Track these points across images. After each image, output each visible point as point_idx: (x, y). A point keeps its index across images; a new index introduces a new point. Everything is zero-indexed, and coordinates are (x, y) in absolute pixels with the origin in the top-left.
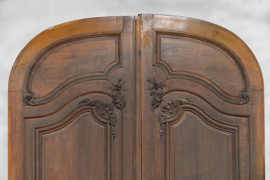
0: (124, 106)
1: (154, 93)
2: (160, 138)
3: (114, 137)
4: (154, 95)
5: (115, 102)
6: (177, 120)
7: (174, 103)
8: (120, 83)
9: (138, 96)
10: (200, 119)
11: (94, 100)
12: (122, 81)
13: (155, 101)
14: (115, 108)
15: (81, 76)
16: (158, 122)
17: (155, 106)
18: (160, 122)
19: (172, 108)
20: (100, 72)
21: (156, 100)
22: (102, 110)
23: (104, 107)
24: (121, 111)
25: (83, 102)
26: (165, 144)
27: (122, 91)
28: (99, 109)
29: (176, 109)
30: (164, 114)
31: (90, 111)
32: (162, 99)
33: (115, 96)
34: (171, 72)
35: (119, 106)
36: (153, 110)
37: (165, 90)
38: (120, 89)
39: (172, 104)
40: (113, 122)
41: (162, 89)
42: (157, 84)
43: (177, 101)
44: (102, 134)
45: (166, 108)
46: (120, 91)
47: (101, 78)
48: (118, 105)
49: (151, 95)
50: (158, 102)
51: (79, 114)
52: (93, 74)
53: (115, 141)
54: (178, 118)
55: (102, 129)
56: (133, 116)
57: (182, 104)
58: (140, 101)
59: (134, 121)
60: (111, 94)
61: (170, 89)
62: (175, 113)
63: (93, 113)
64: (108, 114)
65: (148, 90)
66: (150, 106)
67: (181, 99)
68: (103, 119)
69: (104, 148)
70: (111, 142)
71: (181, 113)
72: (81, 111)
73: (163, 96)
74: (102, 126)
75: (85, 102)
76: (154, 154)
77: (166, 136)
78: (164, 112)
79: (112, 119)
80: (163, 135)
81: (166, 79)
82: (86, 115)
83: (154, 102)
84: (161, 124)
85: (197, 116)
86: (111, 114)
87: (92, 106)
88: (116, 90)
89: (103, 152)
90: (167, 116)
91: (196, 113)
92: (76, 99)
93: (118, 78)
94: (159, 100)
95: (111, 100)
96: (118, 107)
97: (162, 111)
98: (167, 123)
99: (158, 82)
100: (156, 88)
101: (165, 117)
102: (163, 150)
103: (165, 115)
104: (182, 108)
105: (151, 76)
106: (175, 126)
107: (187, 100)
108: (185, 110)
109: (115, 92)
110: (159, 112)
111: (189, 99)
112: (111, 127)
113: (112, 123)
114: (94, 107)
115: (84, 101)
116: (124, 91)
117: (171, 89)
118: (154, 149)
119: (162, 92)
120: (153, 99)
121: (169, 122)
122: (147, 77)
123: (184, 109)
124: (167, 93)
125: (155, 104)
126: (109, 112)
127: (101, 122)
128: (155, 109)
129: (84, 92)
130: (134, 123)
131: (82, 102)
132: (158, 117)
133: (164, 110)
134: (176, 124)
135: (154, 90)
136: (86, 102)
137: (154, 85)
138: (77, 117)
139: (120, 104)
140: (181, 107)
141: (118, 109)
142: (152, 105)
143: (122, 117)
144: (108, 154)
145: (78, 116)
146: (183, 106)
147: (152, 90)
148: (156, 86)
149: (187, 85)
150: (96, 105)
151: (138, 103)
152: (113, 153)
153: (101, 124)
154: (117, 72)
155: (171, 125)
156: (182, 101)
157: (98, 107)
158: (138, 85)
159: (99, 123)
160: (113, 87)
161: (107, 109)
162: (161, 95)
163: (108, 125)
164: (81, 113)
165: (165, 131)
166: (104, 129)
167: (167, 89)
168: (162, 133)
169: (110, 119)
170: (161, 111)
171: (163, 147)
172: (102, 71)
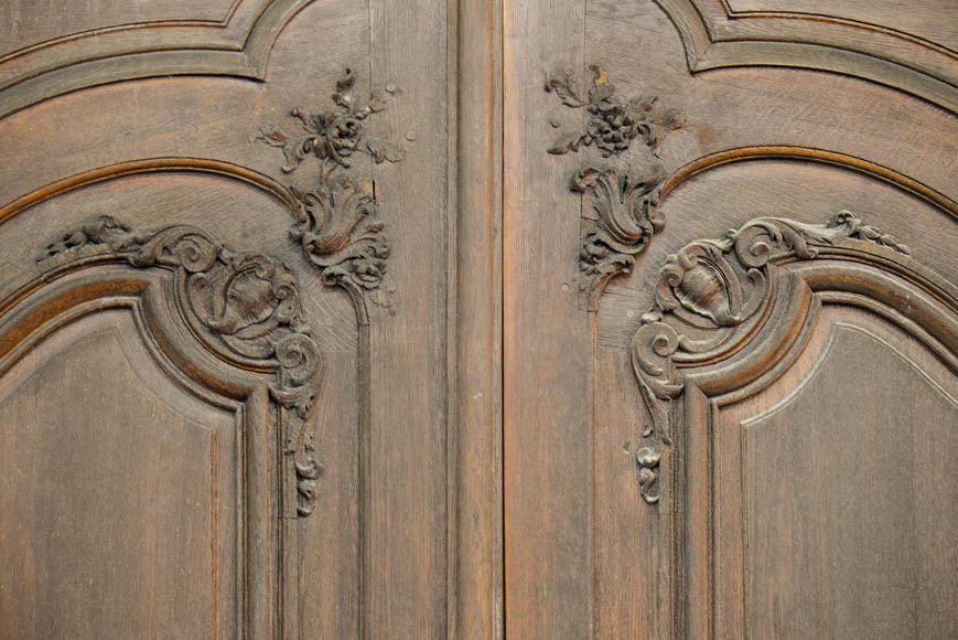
0: (379, 266)
1: (592, 171)
2: (642, 507)
3: (302, 494)
4: (599, 190)
5: (310, 236)
6: (767, 377)
7: (741, 248)
8: (347, 98)
9: (476, 194)
10: (938, 364)
11: (161, 224)
12: (357, 84)
13: (604, 237)
14: (310, 284)
15: (66, 53)
16: (628, 384)
17: (605, 267)
18: (641, 389)
19: (724, 287)
20: (204, 23)
21: (609, 228)
22: (219, 302)
23: (227, 272)
24: (356, 305)
25: (79, 236)
26: (680, 545)
27: (359, 163)
28: (193, 291)
29: (755, 294)
30: (670, 331)
31: (128, 307)
32: (658, 221)
33: (307, 199)
34: (720, 22)
35: (338, 270)
36: (588, 298)
37: (678, 150)
38: (346, 142)
39: (731, 257)
40: (294, 384)
41: (652, 143)
42: (616, 111)
43: (768, 232)
44: (214, 472)
45: (683, 288)
46: (346, 161)
47: (207, 67)
48: (332, 264)
49: (575, 189)
50: (626, 239)
51: (48, 325)
52: (147, 38)
53: (312, 521)
54: (772, 359)
55: (215, 438)
56: (444, 345)
57: (804, 258)
58: (492, 229)
59: (452, 380)
60: (280, 181)
61: (713, 147)
62: (751, 324)
63: (150, 322)
64: (258, 330)
65: (555, 152)
66: (566, 271)
67: (793, 217)
68: (224, 366)
69: (227, 572)
70: (280, 534)
71: (796, 322)
72: (64, 309)
73: (665, 195)
74: (215, 416)
75: (91, 238)
76: (596, 619)
77: (686, 492)
78: (669, 312)
79: (288, 362)
80: (664, 486)
81: (684, 70)
82: (100, 337)
83: (598, 243)
84: (648, 405)
85: (913, 344)
86: (281, 325)
87: (142, 266)
88: (316, 150)
89: (225, 605)
90: (689, 344)
91: (905, 321)
92: (30, 220)
93: (334, 65)
94: (633, 227)
95: (279, 222)
96: (331, 276)
97: (655, 308)
98: (694, 393)
99: (625, 96)
100: (614, 140)
101: (681, 348)
102: (664, 594)
103: (680, 338)
104: (803, 284)
105: (574, 50)
106: (750, 416)
107: (840, 230)
108: (825, 303)
109: (312, 164)
110: (630, 314)
111: (858, 221)
112: (279, 426)
113: (287, 392)
114: (154, 277)
115: (84, 231)
116: (377, 158)
117: (721, 145)
118: (596, 582)
119: (655, 169)
120: (592, 215)
121: (710, 391)
122: (543, 57)
123: (814, 290)
124: (688, 177)
125: (604, 255)
126: (267, 312)
127: (205, 382)
128: (603, 292)
129: (87, 165)
130: (453, 391)
131: (69, 242)
132: (622, 354)
133: (668, 299)
134: (761, 401)
135: (593, 154)
136: (96, 243)
137: (598, 120)
138: (35, 345)
139: (344, 254)
140: (793, 279)
141: (335, 295)
142: (583, 258)
143: (362, 353)
144: (257, 616)
145: (42, 340)
146: (808, 267)
147: (580, 154)
148: (611, 126)
149: (841, 117)
150: (172, 259)
151: (477, 250)
152: (292, 615)
153: (205, 400)
154: (327, 23)
155: (722, 407)
156: (800, 232)
157: (189, 273)
158: (477, 113)
159: (191, 392)
160: (297, 134)
161: (253, 288)
162: (647, 192)
163: (260, 405)
164: (64, 316)
165: (675, 455)
166: (227, 437)
167: (694, 143)
168: (655, 466)
169: (273, 362)
170: (643, 309)
171: (665, 568)
172: (215, 13)
